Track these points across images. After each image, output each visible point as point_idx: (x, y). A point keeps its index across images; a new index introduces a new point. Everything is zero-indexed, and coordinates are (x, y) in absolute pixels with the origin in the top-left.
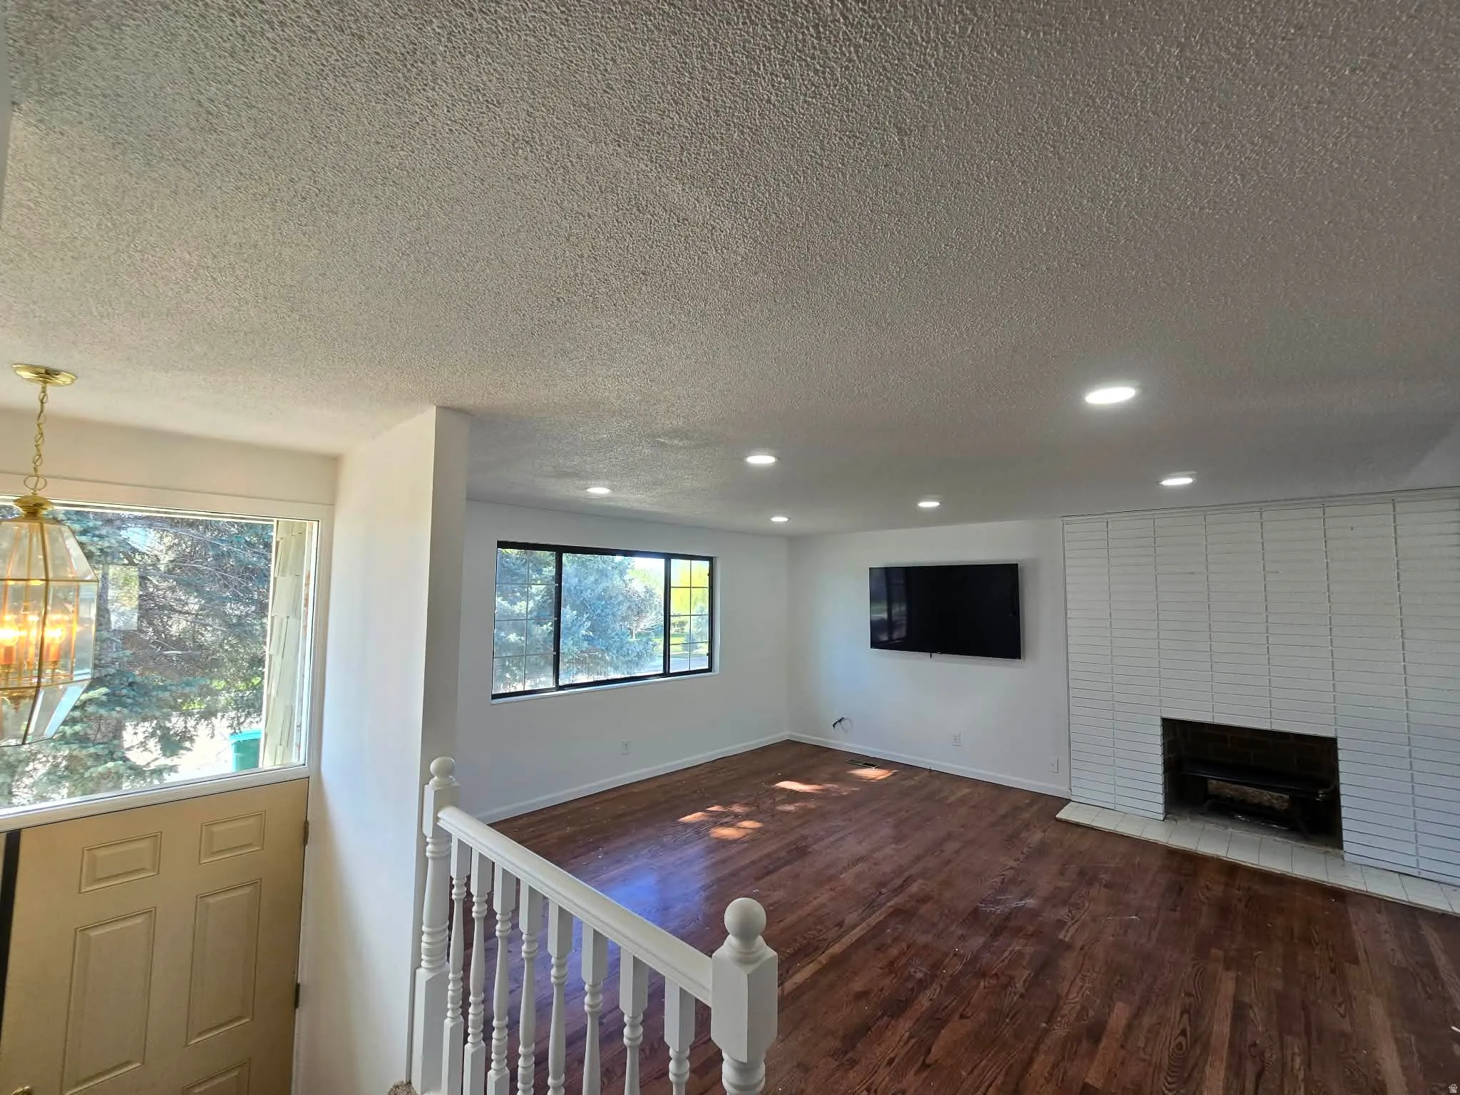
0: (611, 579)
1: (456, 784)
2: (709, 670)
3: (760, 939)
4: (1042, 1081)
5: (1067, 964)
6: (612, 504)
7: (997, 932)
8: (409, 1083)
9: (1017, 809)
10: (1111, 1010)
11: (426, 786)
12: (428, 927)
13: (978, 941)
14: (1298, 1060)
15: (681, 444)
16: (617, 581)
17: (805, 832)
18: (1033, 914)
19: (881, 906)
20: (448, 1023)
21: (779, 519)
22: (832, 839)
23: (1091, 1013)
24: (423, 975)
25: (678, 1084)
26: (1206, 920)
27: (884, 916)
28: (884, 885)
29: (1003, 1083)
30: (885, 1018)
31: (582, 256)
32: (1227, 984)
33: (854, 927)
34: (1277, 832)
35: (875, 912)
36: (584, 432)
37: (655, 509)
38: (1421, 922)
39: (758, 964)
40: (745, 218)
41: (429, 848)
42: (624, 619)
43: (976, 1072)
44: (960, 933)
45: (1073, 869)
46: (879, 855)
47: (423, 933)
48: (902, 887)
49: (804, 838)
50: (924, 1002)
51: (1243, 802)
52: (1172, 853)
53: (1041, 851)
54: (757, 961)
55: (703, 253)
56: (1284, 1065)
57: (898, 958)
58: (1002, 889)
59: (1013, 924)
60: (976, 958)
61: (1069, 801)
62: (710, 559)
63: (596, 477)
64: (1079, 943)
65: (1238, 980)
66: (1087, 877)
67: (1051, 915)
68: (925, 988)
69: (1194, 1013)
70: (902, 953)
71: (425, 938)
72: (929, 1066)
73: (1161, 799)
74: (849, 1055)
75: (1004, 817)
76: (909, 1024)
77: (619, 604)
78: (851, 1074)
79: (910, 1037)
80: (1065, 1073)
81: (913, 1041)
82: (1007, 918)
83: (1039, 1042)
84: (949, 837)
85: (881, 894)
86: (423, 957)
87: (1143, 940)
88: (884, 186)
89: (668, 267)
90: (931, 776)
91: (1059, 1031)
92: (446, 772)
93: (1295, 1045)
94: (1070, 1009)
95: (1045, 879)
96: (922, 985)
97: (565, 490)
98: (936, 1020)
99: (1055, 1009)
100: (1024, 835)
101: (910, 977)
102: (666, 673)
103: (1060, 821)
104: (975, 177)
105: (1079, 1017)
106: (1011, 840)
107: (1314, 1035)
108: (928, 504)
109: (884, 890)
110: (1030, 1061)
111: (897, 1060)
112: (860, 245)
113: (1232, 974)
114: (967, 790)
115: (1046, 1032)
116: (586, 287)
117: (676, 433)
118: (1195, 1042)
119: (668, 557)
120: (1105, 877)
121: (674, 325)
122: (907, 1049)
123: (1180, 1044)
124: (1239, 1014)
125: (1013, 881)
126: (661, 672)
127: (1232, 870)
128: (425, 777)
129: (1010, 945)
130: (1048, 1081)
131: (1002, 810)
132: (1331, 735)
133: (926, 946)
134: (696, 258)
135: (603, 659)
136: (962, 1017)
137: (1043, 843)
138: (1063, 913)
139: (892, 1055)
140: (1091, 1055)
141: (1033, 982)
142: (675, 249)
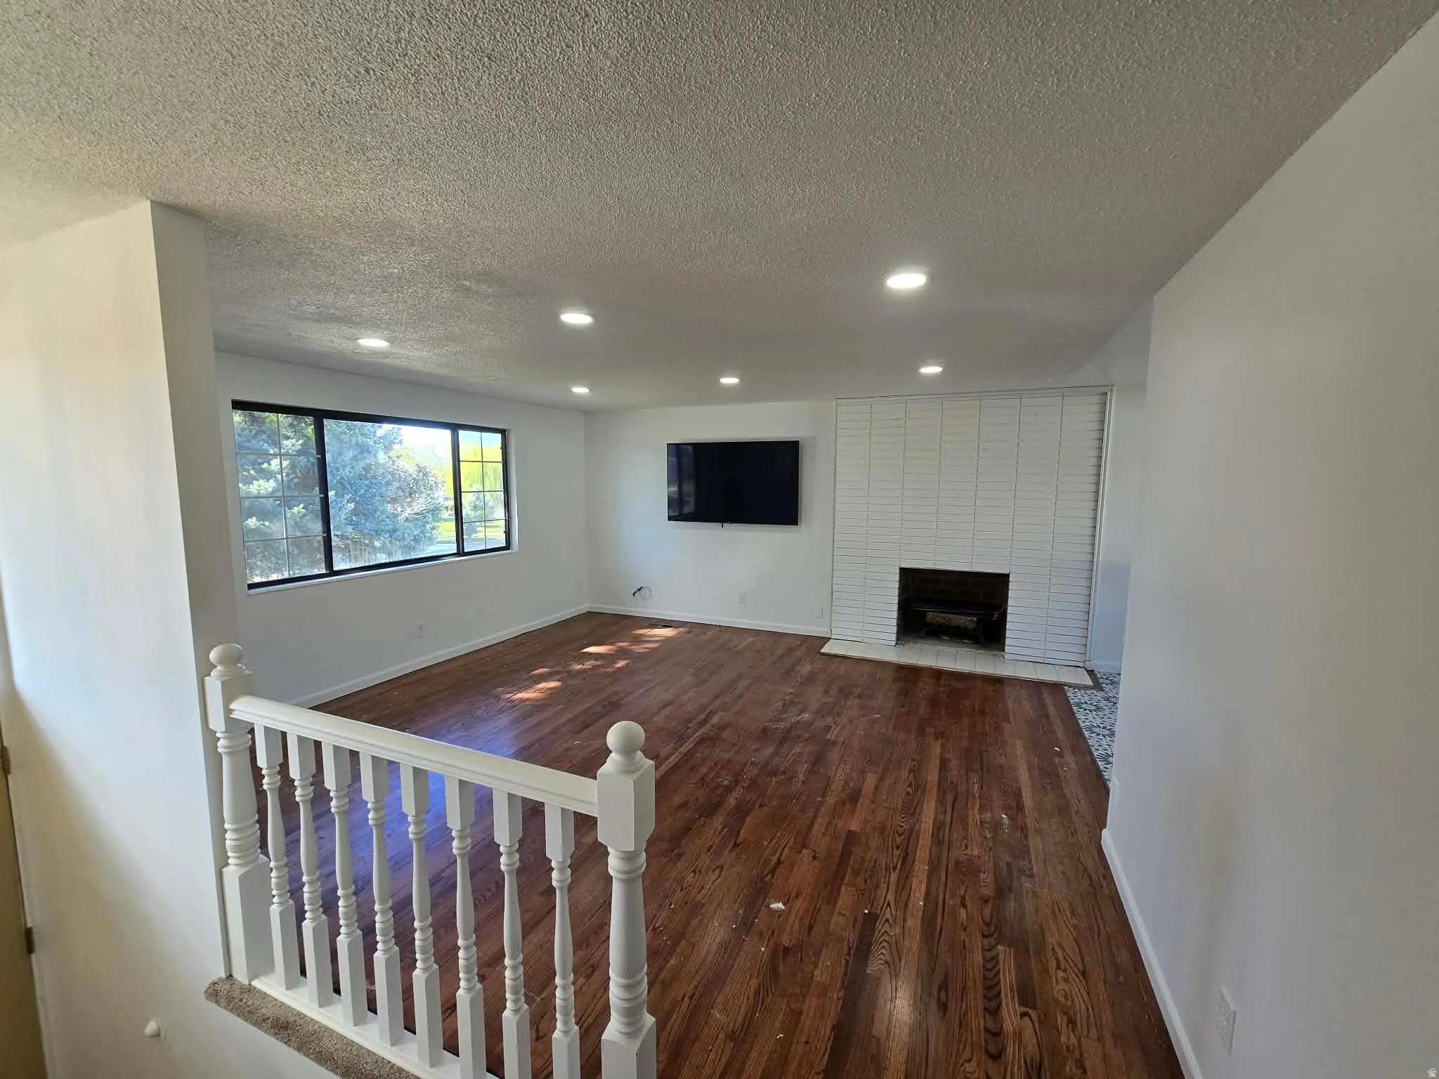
0: (375, 456)
1: (247, 672)
2: (507, 547)
3: (639, 754)
4: (821, 836)
5: (834, 755)
6: (387, 361)
7: (783, 741)
8: (230, 976)
9: (790, 651)
10: (864, 779)
11: (207, 678)
12: (230, 824)
13: (769, 750)
14: (976, 786)
15: (490, 291)
16: (382, 457)
17: (614, 689)
18: (809, 724)
19: (689, 737)
20: (275, 909)
21: (581, 390)
22: (641, 691)
23: (851, 785)
24: (233, 872)
25: (561, 888)
26: (923, 710)
27: (692, 745)
28: (690, 721)
29: (795, 843)
30: (702, 819)
31: (412, 15)
32: (936, 749)
33: (667, 758)
34: (967, 645)
35: (685, 742)
36: (369, 263)
37: (444, 371)
38: (1044, 691)
39: (640, 772)
40: (627, 12)
41: (221, 743)
42: (394, 501)
43: (774, 841)
44: (754, 747)
45: (835, 688)
46: (684, 698)
47: (226, 831)
48: (706, 720)
49: (616, 693)
50: (732, 800)
51: (948, 626)
52: (900, 668)
53: (811, 679)
54: (638, 770)
55: (567, 46)
56: (968, 791)
57: (708, 773)
58: (783, 711)
59: (794, 733)
60: (767, 764)
61: (829, 639)
62: (503, 432)
63: (374, 324)
64: (841, 739)
65: (943, 746)
66: (845, 693)
67: (820, 724)
68: (731, 792)
69: (915, 771)
70: (711, 769)
71: (229, 835)
72: (738, 845)
73: (895, 629)
74: (675, 852)
75: (781, 657)
76: (721, 819)
77: (388, 484)
78: (679, 865)
79: (723, 828)
80: (836, 825)
81: (725, 830)
82: (789, 730)
83: (816, 813)
84: (740, 677)
85: (688, 728)
86: (229, 854)
87: (884, 730)
88: (777, 11)
89: (521, 55)
90: (720, 631)
91: (831, 801)
92: (230, 660)
93: (975, 778)
94: (837, 786)
95: (815, 697)
96: (729, 789)
97: (328, 339)
98: (742, 812)
99: (828, 786)
100: (797, 668)
101: (718, 786)
102: (461, 552)
103: (823, 654)
104: (861, 23)
105: (844, 789)
106: (789, 672)
107: (985, 770)
108: (729, 381)
109: (690, 725)
110: (812, 824)
111: (714, 846)
112: (737, 75)
113: (939, 742)
114: (751, 639)
115: (822, 803)
116: (409, 60)
117: (485, 276)
118: (917, 790)
119: (455, 428)
120: (857, 691)
121: (513, 135)
122: (720, 837)
123: (908, 792)
124: (944, 764)
125: (792, 703)
126: (455, 551)
127: (938, 674)
128: (204, 668)
129: (792, 749)
130: (824, 835)
131: (780, 652)
132: (1006, 572)
133: (729, 761)
134: (558, 50)
135: (371, 545)
136: (761, 806)
137: (812, 672)
138: (829, 720)
139: (711, 843)
140: (853, 812)
141: (811, 772)
142: (535, 32)
